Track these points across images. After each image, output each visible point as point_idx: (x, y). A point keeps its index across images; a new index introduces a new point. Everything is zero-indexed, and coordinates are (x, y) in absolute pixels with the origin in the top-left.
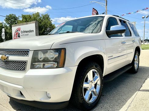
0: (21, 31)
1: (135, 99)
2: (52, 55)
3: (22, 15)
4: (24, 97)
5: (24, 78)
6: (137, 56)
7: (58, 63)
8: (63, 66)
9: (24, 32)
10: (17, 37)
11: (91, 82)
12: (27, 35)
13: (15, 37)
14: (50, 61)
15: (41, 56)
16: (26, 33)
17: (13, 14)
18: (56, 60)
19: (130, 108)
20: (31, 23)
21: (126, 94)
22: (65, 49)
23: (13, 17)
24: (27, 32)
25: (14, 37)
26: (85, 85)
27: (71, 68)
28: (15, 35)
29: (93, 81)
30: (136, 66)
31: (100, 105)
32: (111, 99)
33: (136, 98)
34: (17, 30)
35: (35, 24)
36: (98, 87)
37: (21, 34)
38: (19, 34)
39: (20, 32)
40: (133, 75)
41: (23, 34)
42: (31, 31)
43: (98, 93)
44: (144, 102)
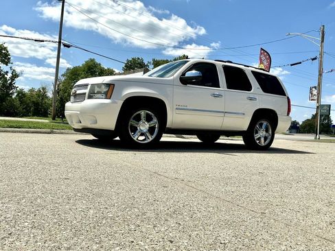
2: (104, 89)
3: (154, 60)
7: (106, 95)
8: (110, 98)
11: (144, 123)
15: (97, 90)
17: (139, 58)
18: (106, 93)
22: (114, 85)
23: (139, 63)
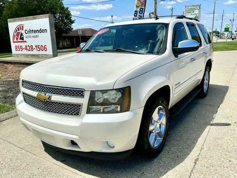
0: (24, 30)
1: (207, 139)
4: (79, 148)
5: (80, 126)
6: (207, 72)
7: (121, 106)
8: (128, 110)
9: (31, 31)
10: (19, 40)
11: (157, 122)
12: (36, 37)
13: (15, 40)
14: (112, 104)
16: (34, 34)
19: (203, 151)
20: (41, 18)
21: (195, 131)
22: (129, 87)
24: (35, 31)
25: (13, 39)
26: (151, 128)
27: (137, 110)
28: (14, 36)
29: (158, 121)
30: (205, 87)
31: (166, 148)
32: (178, 138)
33: (208, 136)
34: (18, 29)
35: (48, 19)
36: (163, 127)
37: (25, 35)
38: (22, 35)
39: (23, 32)
40: (201, 101)
41: (29, 34)
42: (41, 31)
43: (163, 133)
44: (220, 142)
